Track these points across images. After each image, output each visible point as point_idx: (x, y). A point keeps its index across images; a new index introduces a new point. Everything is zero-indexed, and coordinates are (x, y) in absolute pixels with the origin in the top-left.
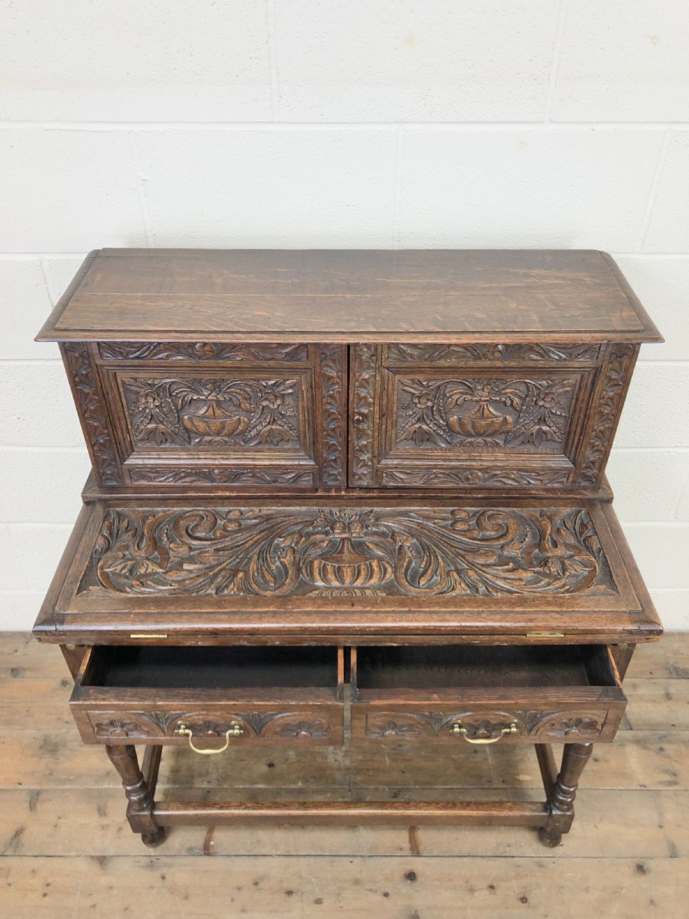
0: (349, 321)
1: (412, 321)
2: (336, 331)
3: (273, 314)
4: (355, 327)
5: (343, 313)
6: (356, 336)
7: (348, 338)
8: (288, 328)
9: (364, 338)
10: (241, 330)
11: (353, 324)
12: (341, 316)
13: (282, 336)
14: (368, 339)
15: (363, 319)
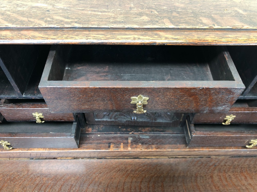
0: (141, 14)
1: (212, 15)
2: (126, 27)
3: (53, 6)
4: (148, 22)
5: (132, 5)
6: (150, 33)
7: (141, 37)
8: (67, 23)
9: (160, 37)
10: (10, 25)
11: (145, 18)
12: (131, 8)
13: (60, 33)
14: (166, 38)
15: (156, 12)
